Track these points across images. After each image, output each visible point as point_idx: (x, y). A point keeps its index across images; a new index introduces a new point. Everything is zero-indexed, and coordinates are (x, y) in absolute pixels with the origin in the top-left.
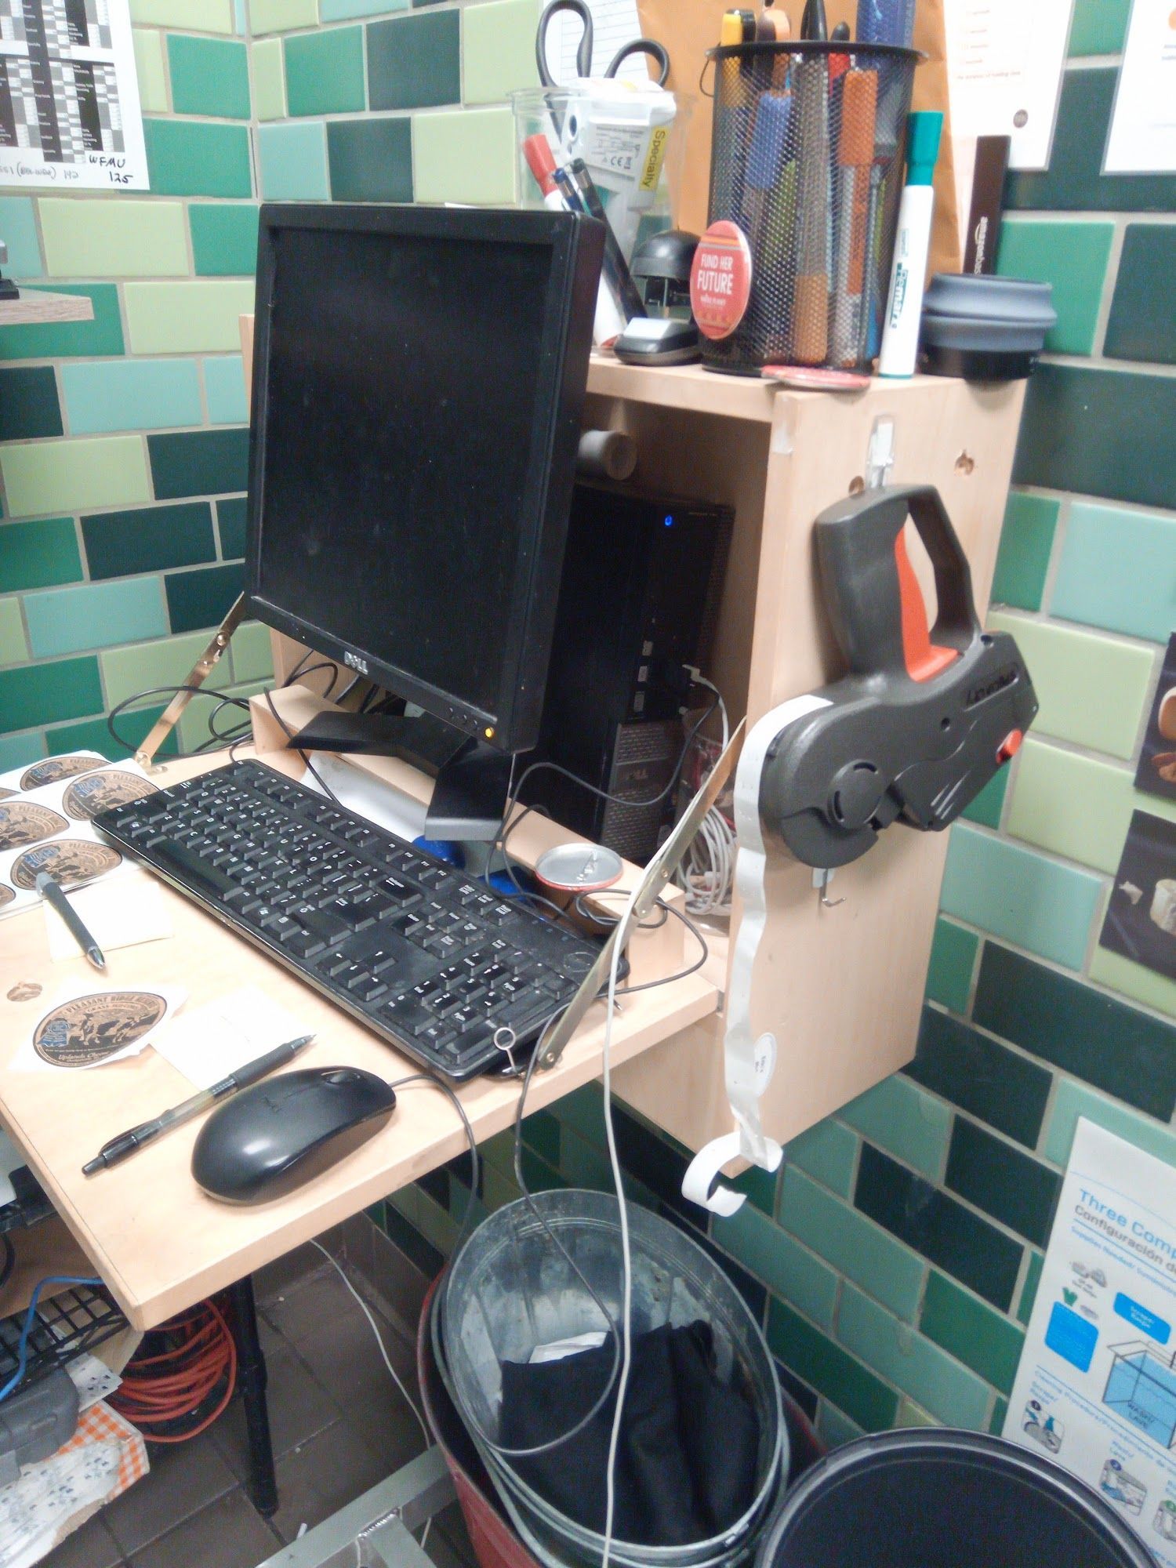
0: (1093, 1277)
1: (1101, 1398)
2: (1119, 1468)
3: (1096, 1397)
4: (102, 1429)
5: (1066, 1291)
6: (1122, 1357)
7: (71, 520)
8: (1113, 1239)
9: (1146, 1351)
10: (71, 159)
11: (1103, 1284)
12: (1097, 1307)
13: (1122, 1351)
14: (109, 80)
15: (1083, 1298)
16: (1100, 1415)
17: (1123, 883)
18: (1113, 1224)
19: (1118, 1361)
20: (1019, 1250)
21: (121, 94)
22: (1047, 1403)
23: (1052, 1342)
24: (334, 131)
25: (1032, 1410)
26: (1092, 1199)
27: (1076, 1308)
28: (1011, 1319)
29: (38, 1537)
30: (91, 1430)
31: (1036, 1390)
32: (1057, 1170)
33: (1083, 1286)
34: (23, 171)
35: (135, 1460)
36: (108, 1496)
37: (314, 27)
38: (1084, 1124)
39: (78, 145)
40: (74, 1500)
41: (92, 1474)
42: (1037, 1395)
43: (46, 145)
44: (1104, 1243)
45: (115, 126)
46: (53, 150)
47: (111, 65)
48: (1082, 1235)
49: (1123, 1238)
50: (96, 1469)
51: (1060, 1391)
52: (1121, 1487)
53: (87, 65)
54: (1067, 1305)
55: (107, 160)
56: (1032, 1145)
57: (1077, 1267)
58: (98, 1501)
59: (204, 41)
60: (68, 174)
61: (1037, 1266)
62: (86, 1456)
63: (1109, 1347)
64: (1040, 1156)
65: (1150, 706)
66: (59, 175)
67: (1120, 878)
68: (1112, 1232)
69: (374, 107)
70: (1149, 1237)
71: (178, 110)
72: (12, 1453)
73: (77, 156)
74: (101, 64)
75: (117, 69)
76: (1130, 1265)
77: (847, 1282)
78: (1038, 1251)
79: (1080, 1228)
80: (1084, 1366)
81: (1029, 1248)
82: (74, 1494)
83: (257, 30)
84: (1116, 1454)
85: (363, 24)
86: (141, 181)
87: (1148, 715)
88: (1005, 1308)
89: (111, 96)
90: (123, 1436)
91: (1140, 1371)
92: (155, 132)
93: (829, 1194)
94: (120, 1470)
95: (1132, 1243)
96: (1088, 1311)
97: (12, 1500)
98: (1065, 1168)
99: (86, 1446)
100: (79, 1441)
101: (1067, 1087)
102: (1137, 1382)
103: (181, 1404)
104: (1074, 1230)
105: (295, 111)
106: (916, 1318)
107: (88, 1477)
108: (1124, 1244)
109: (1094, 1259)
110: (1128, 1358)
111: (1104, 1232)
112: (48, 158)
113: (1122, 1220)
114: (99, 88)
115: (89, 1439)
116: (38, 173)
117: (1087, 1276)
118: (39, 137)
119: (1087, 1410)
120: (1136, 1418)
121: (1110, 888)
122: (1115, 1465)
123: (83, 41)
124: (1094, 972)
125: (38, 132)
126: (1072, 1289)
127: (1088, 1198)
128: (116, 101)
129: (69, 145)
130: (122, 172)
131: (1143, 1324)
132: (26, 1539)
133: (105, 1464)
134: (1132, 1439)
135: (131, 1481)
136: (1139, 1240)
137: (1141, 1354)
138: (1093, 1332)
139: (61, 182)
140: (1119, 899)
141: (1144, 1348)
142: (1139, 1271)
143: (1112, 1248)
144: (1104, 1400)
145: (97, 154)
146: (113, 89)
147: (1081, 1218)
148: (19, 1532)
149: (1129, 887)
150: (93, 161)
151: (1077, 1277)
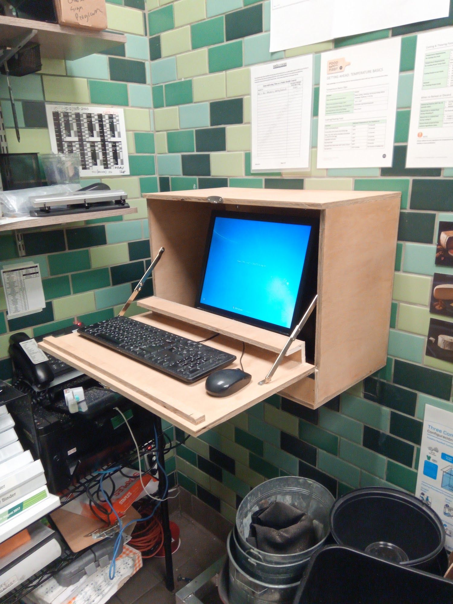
0: (435, 450)
1: (441, 486)
2: (448, 506)
3: (439, 486)
4: (128, 552)
5: (427, 456)
6: (445, 472)
7: (108, 268)
8: (439, 437)
9: (451, 468)
10: (110, 168)
11: (437, 451)
12: (437, 459)
13: (445, 470)
14: (120, 146)
15: (433, 457)
16: (441, 491)
17: (430, 337)
18: (438, 433)
19: (444, 473)
20: (413, 447)
21: (123, 150)
22: (426, 492)
23: (425, 473)
24: (183, 157)
25: (422, 496)
26: (432, 427)
27: (431, 461)
28: (413, 469)
29: (112, 587)
30: (124, 553)
31: (422, 489)
32: (421, 421)
33: (432, 453)
34: (99, 172)
35: (139, 562)
36: (132, 574)
37: (178, 130)
38: (427, 406)
39: (112, 164)
40: (121, 575)
41: (125, 567)
42: (423, 491)
43: (104, 164)
44: (436, 439)
45: (121, 158)
46: (106, 166)
47: (121, 142)
48: (430, 438)
49: (441, 436)
50: (126, 566)
51: (429, 488)
52: (449, 512)
53: (115, 143)
54: (428, 461)
55: (119, 167)
56: (413, 415)
57: (430, 448)
58: (129, 576)
59: (144, 133)
60: (110, 172)
61: (419, 451)
62: (124, 561)
63: (441, 470)
64: (415, 418)
65: (431, 292)
66: (108, 172)
67: (429, 337)
68: (438, 435)
69: (197, 151)
70: (448, 434)
71: (137, 152)
72: (107, 556)
73: (112, 167)
74: (118, 142)
75: (122, 143)
76: (444, 444)
77: (363, 471)
78: (418, 446)
79: (429, 436)
80: (435, 477)
81: (416, 446)
82: (121, 574)
83: (157, 130)
84: (447, 502)
85: (194, 130)
86: (128, 172)
87: (431, 294)
88: (411, 466)
89: (120, 150)
90: (135, 554)
91: (451, 475)
92: (131, 158)
93: (355, 444)
94: (134, 565)
95: (444, 437)
96: (434, 461)
97: (104, 574)
98: (423, 420)
99: (123, 558)
100: (121, 557)
101: (422, 396)
102: (450, 478)
103: (148, 546)
104: (428, 437)
105: (170, 152)
106: (385, 476)
107: (124, 568)
108: (442, 438)
109: (434, 444)
110: (447, 472)
111: (436, 436)
112: (105, 168)
113: (440, 431)
114: (118, 148)
115: (124, 555)
116: (102, 172)
117: (433, 450)
118: (103, 163)
119: (437, 491)
120: (451, 489)
121: (427, 339)
122: (447, 506)
123: (114, 136)
124: (425, 363)
125: (102, 161)
126: (429, 455)
127: (430, 427)
128: (122, 151)
129: (110, 164)
130: (123, 170)
131: (450, 460)
132: (109, 587)
133: (129, 564)
134: (450, 496)
135: (138, 569)
136: (445, 436)
137: (450, 470)
138: (436, 467)
139: (108, 174)
140: (429, 342)
141: (451, 467)
142: (447, 445)
143: (439, 440)
144: (442, 487)
145: (117, 166)
146: (121, 148)
147: (429, 433)
148: (107, 585)
149: (431, 338)
150: (116, 168)
151: (430, 451)
